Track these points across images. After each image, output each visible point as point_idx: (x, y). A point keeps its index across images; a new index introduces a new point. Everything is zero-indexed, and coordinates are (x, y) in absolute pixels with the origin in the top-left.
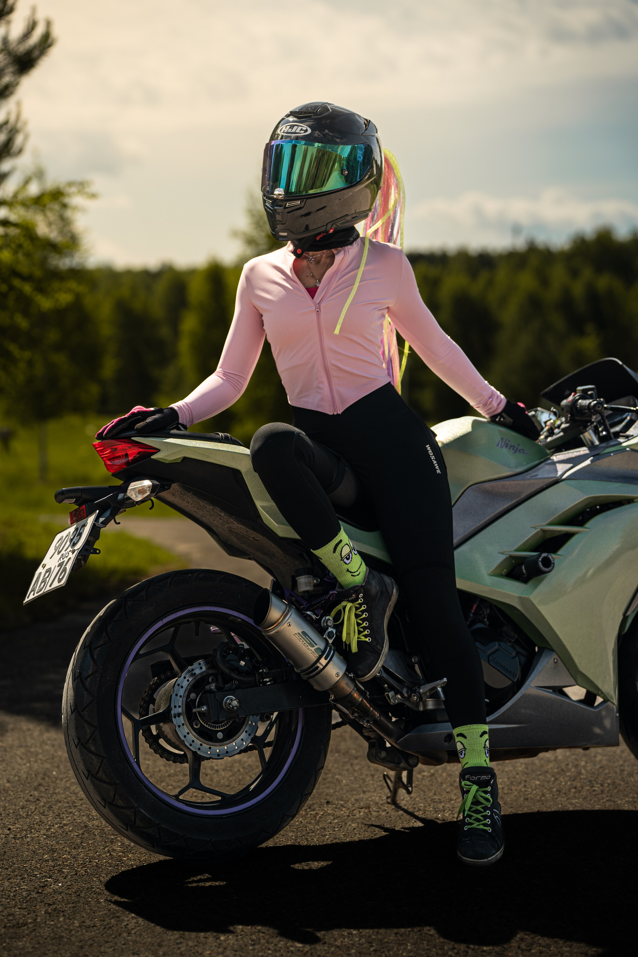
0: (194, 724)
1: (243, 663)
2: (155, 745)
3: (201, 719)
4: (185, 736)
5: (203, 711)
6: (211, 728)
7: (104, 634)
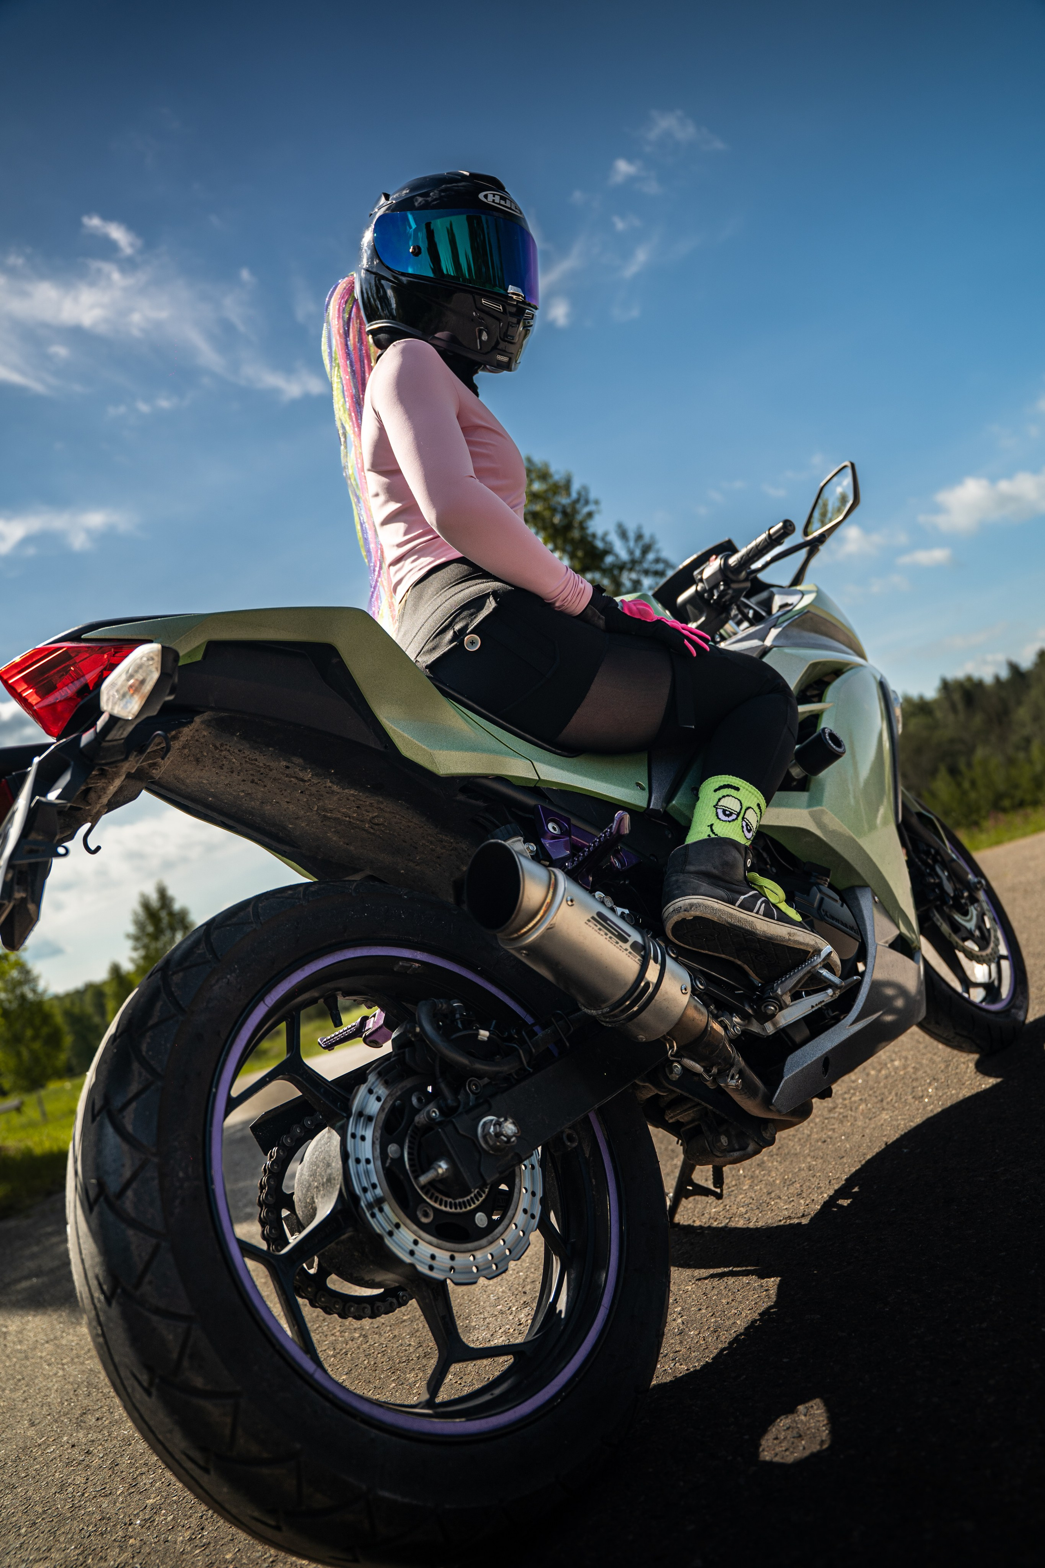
0: (419, 1214)
1: (484, 1034)
2: (324, 1296)
3: (431, 1198)
4: (412, 1253)
5: (443, 1174)
6: (459, 1210)
7: (136, 1066)
